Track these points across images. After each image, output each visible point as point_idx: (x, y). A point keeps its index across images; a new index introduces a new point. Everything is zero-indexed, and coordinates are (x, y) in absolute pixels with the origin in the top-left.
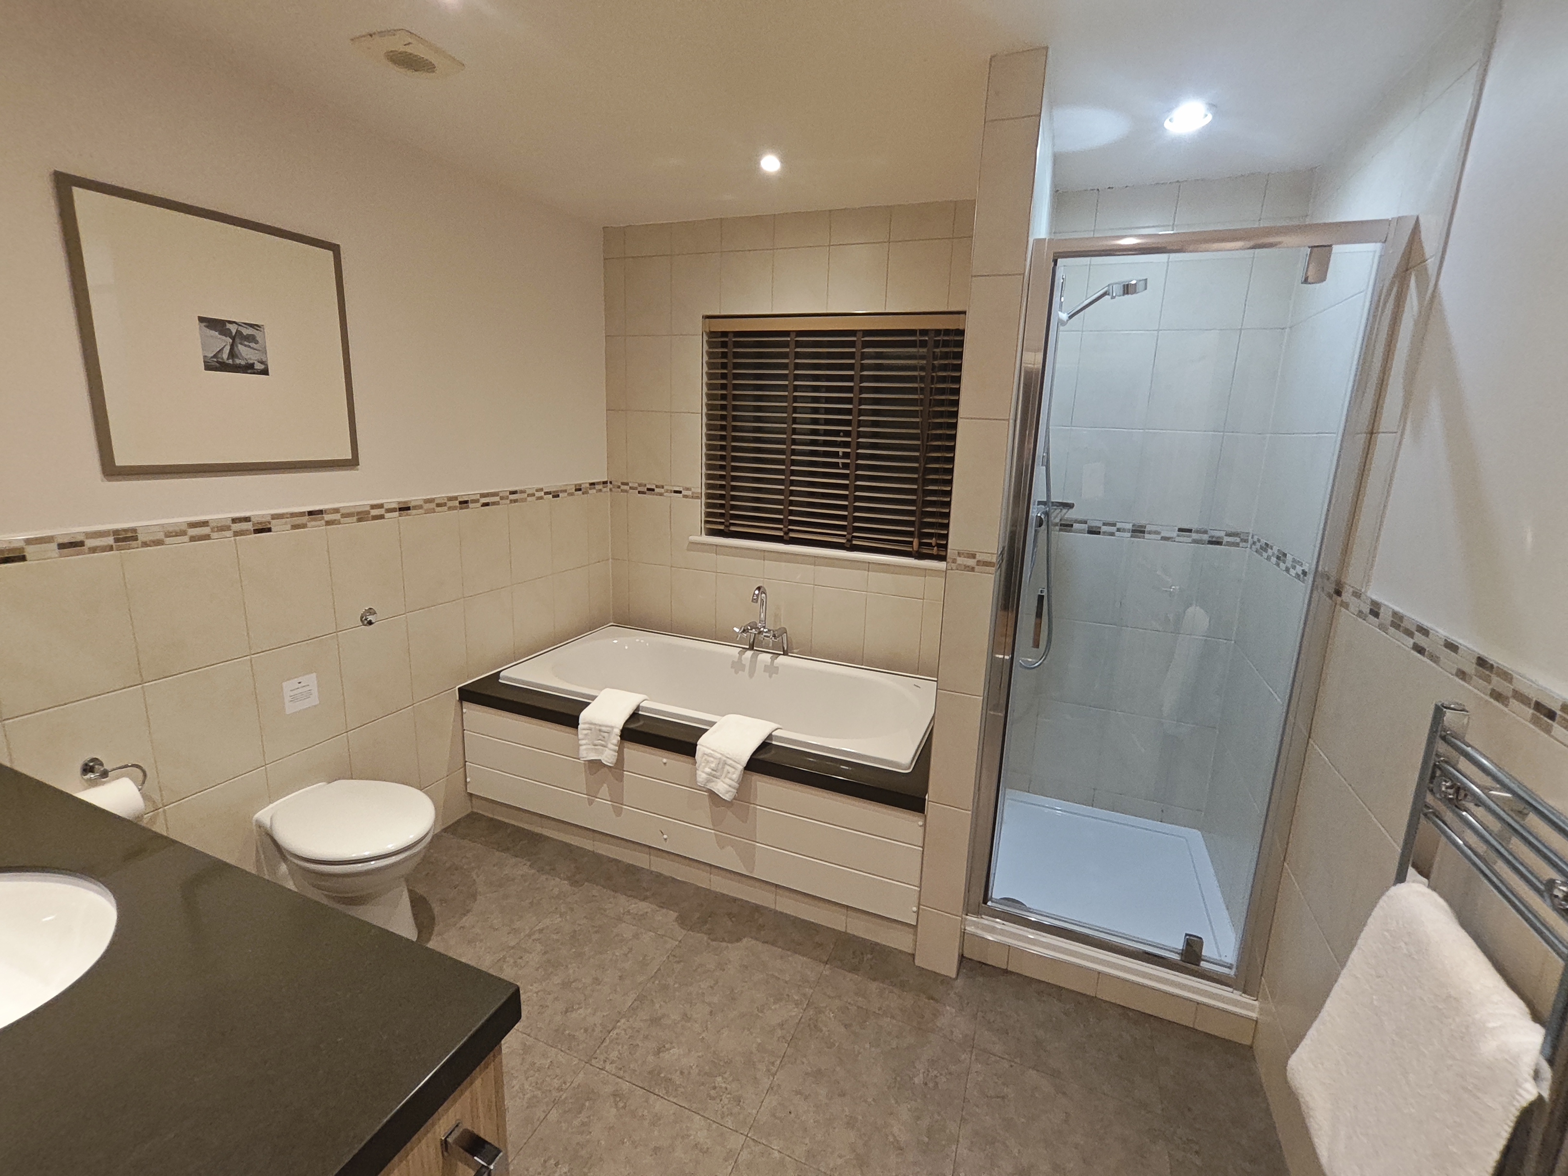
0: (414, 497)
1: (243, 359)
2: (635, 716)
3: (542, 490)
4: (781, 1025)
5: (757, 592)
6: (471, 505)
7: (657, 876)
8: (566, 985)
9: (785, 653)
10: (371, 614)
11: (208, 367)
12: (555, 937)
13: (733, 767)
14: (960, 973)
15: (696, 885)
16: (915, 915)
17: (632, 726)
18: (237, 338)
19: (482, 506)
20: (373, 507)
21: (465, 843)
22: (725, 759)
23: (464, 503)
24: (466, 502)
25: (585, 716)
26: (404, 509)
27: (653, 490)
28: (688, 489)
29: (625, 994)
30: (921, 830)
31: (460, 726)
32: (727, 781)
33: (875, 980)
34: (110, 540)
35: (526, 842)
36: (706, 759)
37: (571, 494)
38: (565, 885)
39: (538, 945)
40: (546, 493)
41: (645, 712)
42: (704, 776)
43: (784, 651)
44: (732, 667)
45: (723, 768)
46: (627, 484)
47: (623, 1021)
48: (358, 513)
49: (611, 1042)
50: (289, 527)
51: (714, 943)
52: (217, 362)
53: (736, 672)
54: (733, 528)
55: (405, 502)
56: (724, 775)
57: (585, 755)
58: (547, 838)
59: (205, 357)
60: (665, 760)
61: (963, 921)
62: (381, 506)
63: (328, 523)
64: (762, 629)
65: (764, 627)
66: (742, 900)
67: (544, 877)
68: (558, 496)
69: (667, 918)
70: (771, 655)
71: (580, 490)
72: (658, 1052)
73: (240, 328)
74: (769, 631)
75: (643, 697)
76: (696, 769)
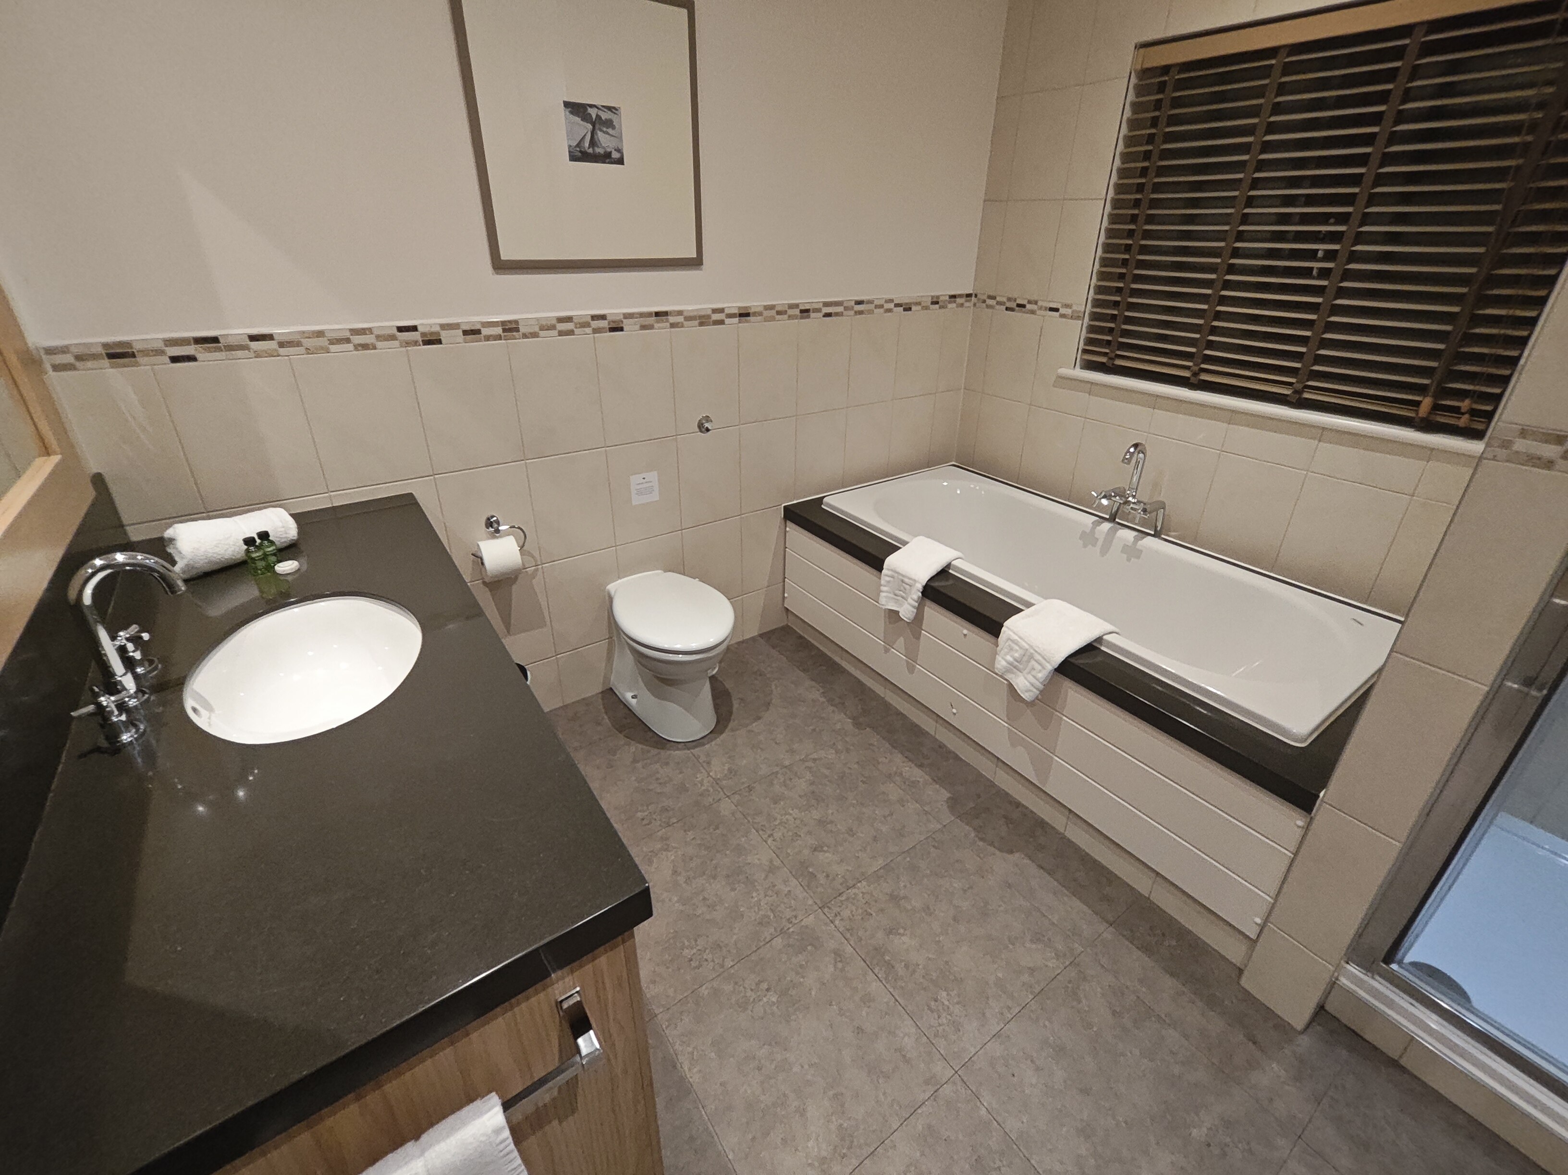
0: (754, 303)
1: (603, 148)
2: (944, 573)
3: (891, 301)
4: (1032, 970)
5: (1132, 450)
6: (812, 315)
7: (940, 747)
8: (821, 823)
9: (1157, 535)
10: (707, 421)
11: (573, 158)
12: (827, 772)
13: (1040, 664)
14: (1310, 1030)
15: (979, 772)
16: (1258, 929)
17: (936, 584)
18: (599, 124)
19: (824, 316)
20: (715, 311)
21: (774, 653)
22: (1032, 651)
23: (805, 312)
24: (807, 311)
25: (891, 561)
26: (744, 315)
27: (1023, 306)
28: (1067, 306)
29: (874, 857)
30: (1299, 833)
31: (783, 543)
32: (1030, 678)
33: (1172, 975)
34: (499, 330)
35: (824, 668)
36: (1009, 646)
37: (926, 308)
38: (848, 724)
39: (808, 773)
40: (897, 305)
41: (956, 571)
42: (1004, 663)
43: (1156, 530)
44: (1080, 539)
45: (1028, 661)
46: (993, 298)
47: (864, 883)
48: (701, 317)
49: (847, 899)
50: (638, 327)
51: (981, 843)
52: (581, 152)
53: (1085, 546)
54: (1119, 362)
55: (746, 308)
56: (1026, 671)
57: (883, 603)
58: (844, 671)
59: (570, 146)
60: (965, 632)
61: (1338, 967)
62: (721, 311)
63: (673, 325)
64: (1130, 499)
65: (1134, 497)
66: (1027, 808)
67: (831, 708)
68: (910, 309)
69: (940, 795)
70: (1135, 533)
71: (937, 303)
72: (890, 932)
73: (601, 113)
74: (1139, 502)
75: (956, 554)
76: (996, 653)
